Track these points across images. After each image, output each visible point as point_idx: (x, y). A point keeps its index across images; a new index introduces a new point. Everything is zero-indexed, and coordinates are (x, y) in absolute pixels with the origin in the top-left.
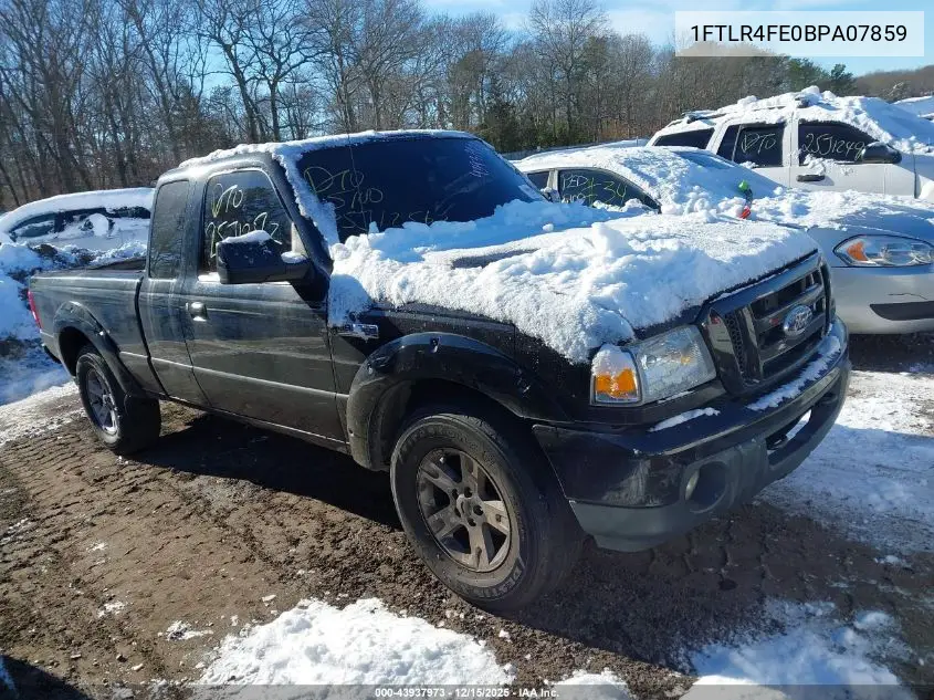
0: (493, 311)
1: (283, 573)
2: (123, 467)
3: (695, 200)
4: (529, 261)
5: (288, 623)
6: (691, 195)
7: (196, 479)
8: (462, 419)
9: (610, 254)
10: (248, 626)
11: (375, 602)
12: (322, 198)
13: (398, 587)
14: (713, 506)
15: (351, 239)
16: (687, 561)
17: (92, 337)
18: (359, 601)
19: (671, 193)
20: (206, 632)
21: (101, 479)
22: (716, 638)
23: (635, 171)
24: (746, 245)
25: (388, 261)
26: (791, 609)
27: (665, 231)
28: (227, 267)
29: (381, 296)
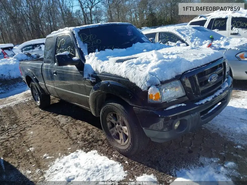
0: (123, 75)
1: (74, 142)
2: (41, 112)
3: (196, 41)
4: (135, 61)
5: (72, 156)
6: (195, 40)
7: (58, 116)
8: (116, 104)
9: (157, 59)
10: (63, 156)
11: (96, 151)
12: (84, 42)
13: (102, 147)
14: (184, 131)
15: (90, 54)
16: (181, 144)
17: (32, 78)
18: (91, 151)
19: (189, 39)
20: (52, 157)
21: (35, 115)
22: (184, 167)
23: (180, 33)
24: (199, 56)
25: (99, 60)
26: (207, 160)
27: (176, 52)
28: (58, 62)
29: (96, 70)
